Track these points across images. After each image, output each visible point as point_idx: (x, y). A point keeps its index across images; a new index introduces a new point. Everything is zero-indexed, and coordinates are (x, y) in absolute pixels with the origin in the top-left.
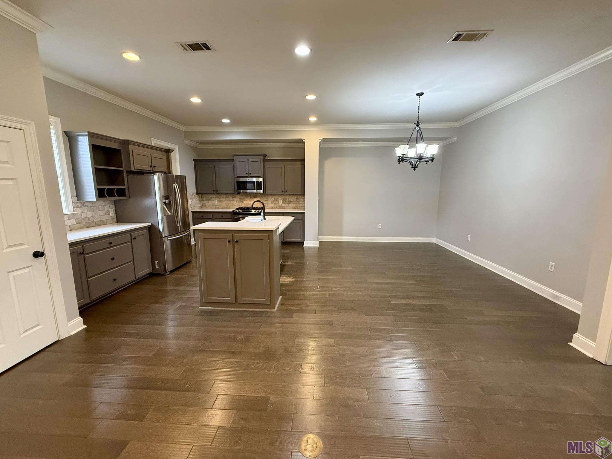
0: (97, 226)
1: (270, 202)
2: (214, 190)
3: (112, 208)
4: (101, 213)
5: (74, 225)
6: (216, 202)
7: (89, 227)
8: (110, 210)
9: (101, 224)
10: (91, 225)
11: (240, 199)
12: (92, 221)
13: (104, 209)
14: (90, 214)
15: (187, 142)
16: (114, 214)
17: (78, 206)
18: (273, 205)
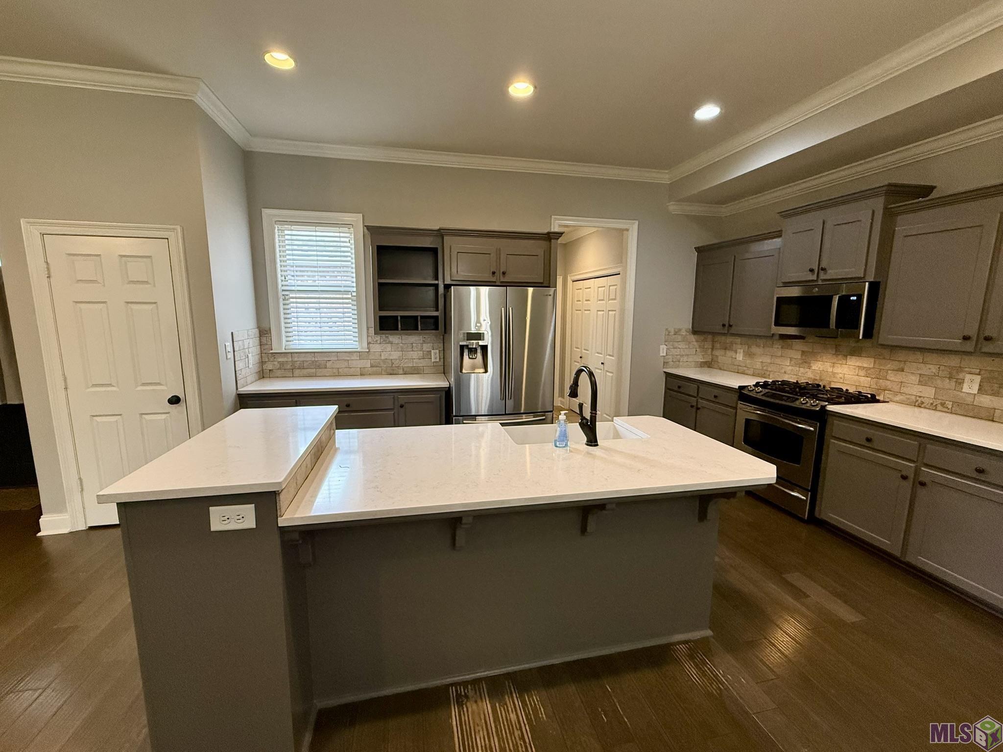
0: (405, 374)
1: (915, 379)
2: (724, 323)
3: (437, 349)
4: (415, 355)
5: (366, 369)
6: (740, 357)
7: (391, 374)
8: (432, 351)
9: (415, 371)
10: (395, 372)
11: (803, 352)
12: (397, 365)
13: (422, 349)
14: (395, 355)
15: (673, 208)
16: (440, 358)
17: (376, 341)
18: (928, 392)
